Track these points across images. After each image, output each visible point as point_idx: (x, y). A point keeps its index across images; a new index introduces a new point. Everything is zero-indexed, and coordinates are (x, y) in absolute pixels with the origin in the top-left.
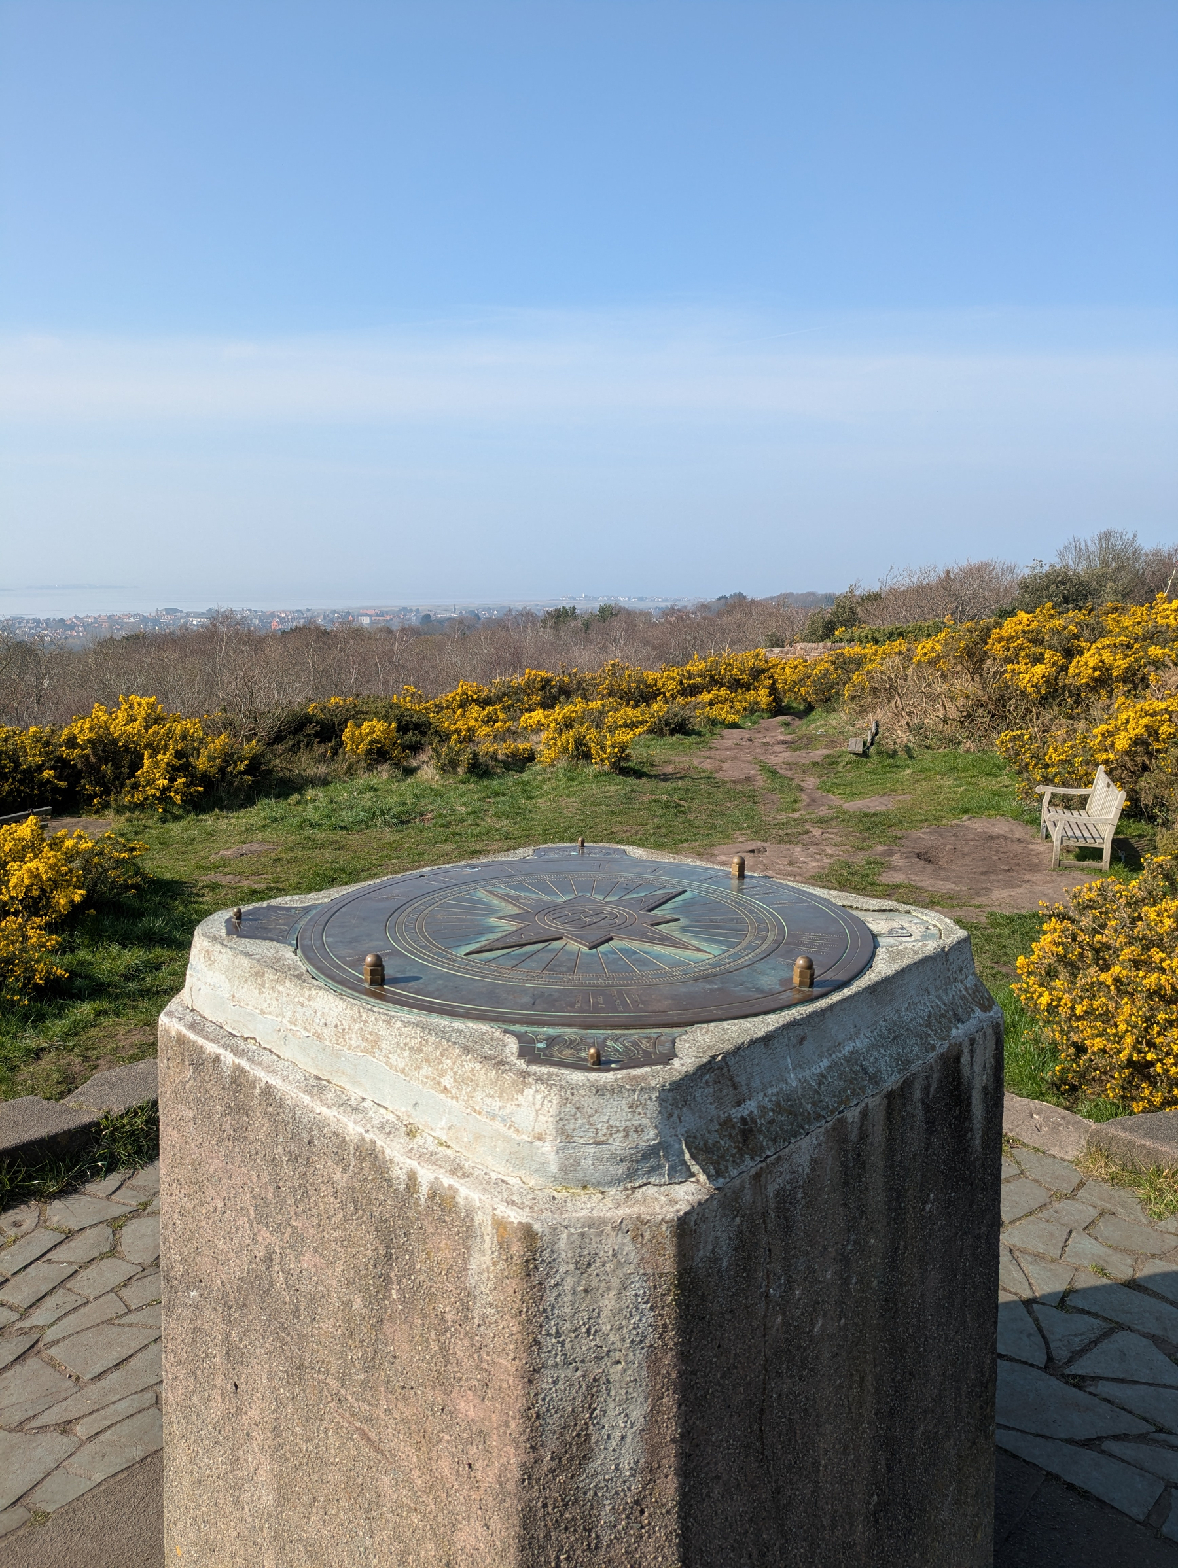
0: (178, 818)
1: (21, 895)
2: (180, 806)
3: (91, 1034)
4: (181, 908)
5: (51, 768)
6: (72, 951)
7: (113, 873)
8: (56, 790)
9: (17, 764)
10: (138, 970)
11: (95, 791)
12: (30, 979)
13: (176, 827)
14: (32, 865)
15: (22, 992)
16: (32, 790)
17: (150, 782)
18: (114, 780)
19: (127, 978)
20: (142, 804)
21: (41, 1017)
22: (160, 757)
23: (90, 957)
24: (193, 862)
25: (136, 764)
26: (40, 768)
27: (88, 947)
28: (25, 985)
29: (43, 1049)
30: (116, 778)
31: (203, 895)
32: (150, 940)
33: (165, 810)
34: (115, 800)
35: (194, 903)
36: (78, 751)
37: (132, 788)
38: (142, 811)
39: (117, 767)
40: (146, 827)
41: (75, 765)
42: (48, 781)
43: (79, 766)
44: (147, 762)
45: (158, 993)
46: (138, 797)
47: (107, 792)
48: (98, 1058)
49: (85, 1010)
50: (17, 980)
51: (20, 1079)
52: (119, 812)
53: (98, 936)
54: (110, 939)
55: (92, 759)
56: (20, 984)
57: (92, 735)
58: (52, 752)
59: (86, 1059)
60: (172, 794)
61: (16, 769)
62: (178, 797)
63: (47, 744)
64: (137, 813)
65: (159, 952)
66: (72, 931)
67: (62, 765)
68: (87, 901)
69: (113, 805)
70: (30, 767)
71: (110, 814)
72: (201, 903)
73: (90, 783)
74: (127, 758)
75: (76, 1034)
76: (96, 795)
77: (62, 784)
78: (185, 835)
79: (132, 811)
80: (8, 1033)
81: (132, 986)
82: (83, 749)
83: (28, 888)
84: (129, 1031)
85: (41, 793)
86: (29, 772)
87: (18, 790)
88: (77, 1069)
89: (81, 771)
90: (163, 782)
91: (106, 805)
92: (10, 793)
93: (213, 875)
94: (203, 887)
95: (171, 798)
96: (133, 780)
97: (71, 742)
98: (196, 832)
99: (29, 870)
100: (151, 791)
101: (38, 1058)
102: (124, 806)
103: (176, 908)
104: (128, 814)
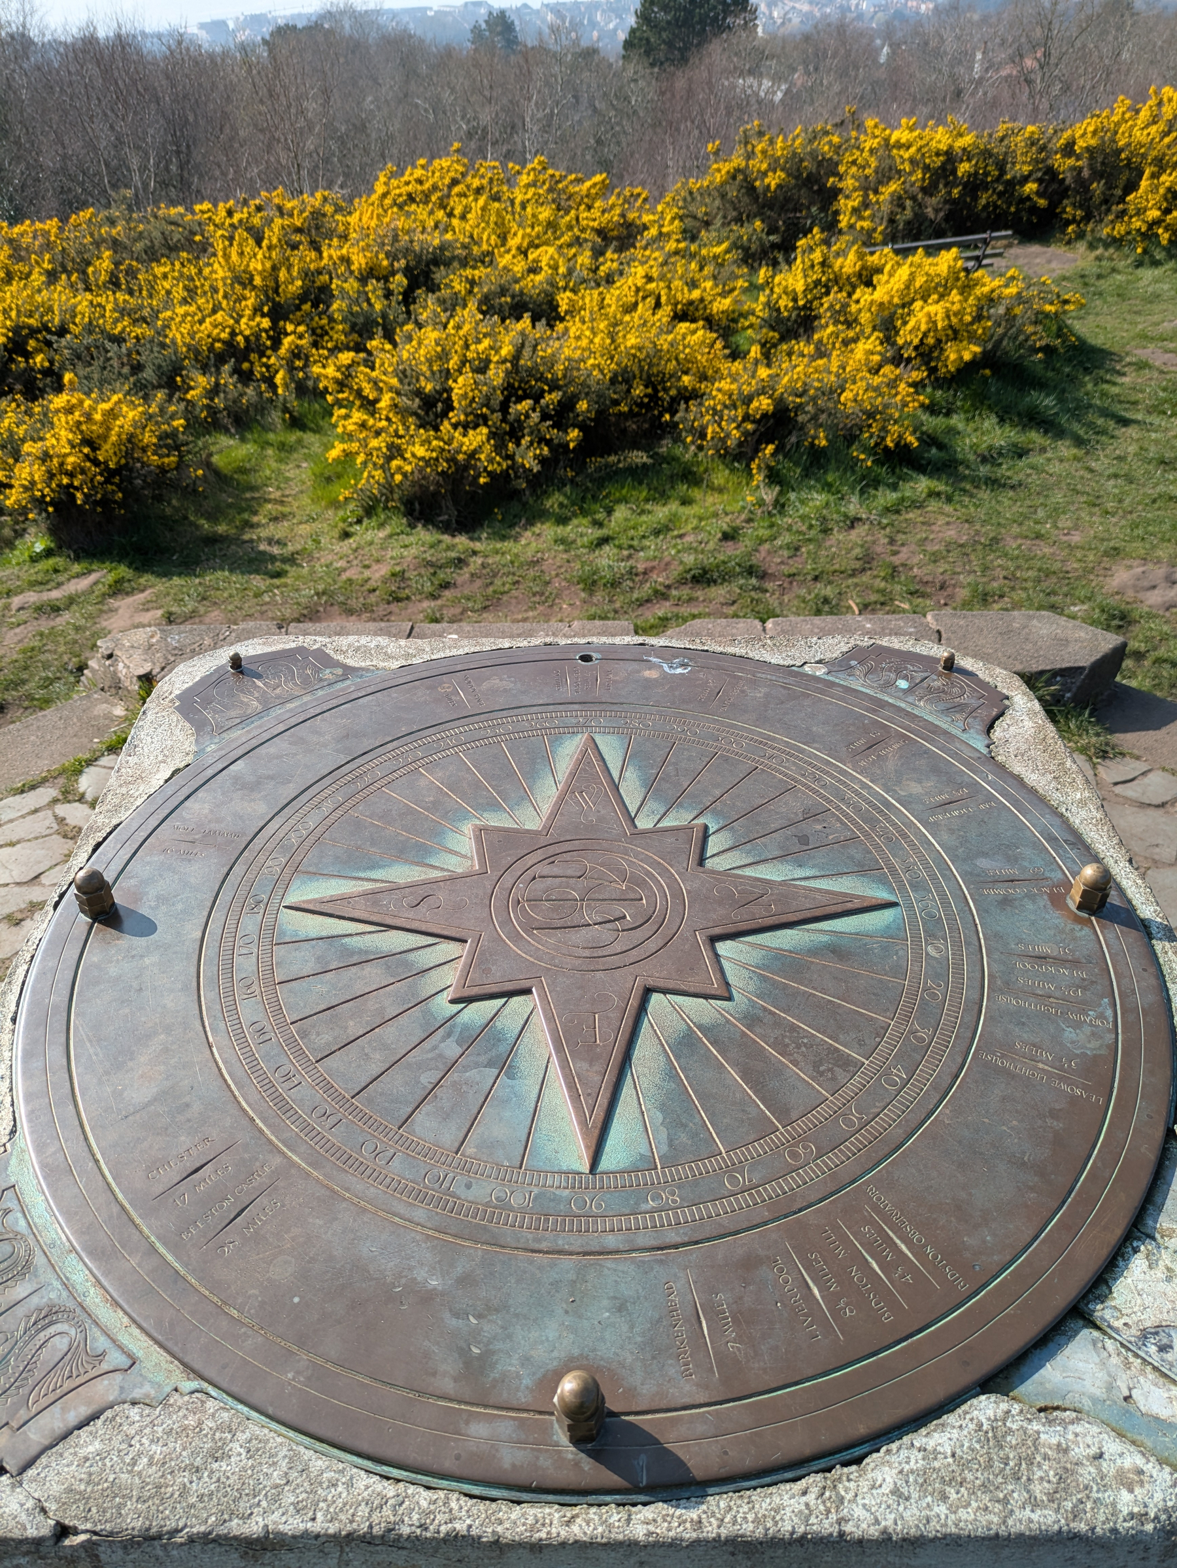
0: (1156, 263)
1: (916, 342)
2: (1164, 248)
3: (911, 515)
4: (1090, 386)
5: (1035, 181)
6: (948, 414)
7: (1030, 329)
8: (1034, 209)
9: (1002, 171)
10: (1000, 454)
11: (1074, 216)
12: (883, 439)
13: (1147, 274)
14: (932, 309)
15: (871, 451)
16: (1010, 205)
17: (1140, 212)
18: (1101, 204)
19: (984, 460)
20: (1121, 240)
21: (876, 483)
22: (1163, 178)
23: (961, 426)
24: (1140, 327)
25: (1132, 186)
26: (1025, 179)
27: (966, 412)
28: (877, 444)
29: (860, 519)
30: (1106, 201)
31: (1124, 374)
32: (1031, 419)
33: (1145, 251)
34: (1093, 231)
35: (1107, 382)
36: (1071, 162)
37: (1117, 217)
38: (1119, 248)
39: (1110, 186)
40: (1114, 270)
41: (1064, 179)
42: (1028, 198)
43: (1067, 182)
44: (1144, 183)
45: (1004, 486)
46: (1120, 229)
47: (1088, 218)
48: (903, 545)
49: (922, 484)
50: (871, 437)
51: (828, 544)
52: (1092, 246)
53: (980, 401)
54: (990, 408)
55: (1086, 173)
56: (872, 442)
57: (1093, 142)
58: (1043, 161)
59: (892, 541)
60: (1160, 231)
61: (998, 179)
62: (1166, 236)
63: (1043, 149)
64: (1111, 250)
65: (1035, 437)
66: (956, 391)
67: (1049, 177)
68: (987, 360)
69: (1089, 237)
70: (1014, 178)
71: (1081, 247)
72: (1115, 384)
73: (1074, 205)
74: (1124, 177)
75: (898, 512)
76: (1074, 221)
77: (1042, 202)
78: (1150, 289)
79: (1107, 246)
80: (838, 492)
81: (984, 470)
82: (1078, 159)
83: (925, 335)
84: (948, 523)
85: (1018, 211)
86: (1011, 184)
87: (996, 207)
88: (879, 549)
89: (1068, 188)
90: (1154, 214)
91: (1080, 236)
92: (986, 207)
93: (1149, 351)
94: (1130, 364)
95: (1157, 235)
96: (1121, 206)
97: (1069, 149)
98: (1166, 287)
99: (929, 315)
100: (1137, 224)
101: (852, 527)
102: (1100, 239)
103: (1084, 385)
104: (1099, 251)
